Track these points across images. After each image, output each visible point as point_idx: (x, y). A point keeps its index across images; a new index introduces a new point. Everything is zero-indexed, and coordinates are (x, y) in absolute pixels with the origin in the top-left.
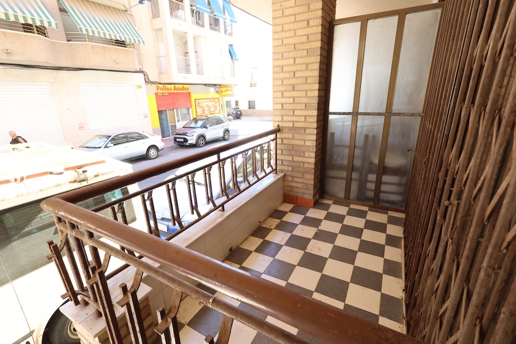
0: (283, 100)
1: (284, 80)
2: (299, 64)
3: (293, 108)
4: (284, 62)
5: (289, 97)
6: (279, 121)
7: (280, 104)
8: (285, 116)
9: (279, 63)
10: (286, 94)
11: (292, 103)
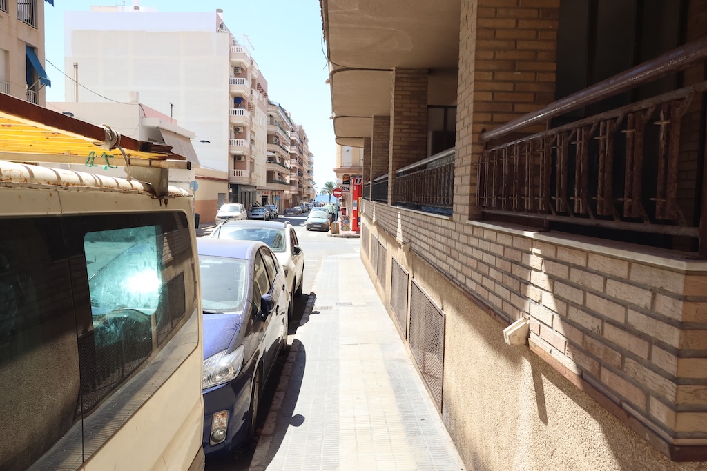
0: (496, 86)
1: (497, 52)
2: (524, 29)
3: (513, 100)
4: (499, 23)
5: (505, 81)
6: (484, 123)
7: (490, 91)
8: (496, 112)
9: (489, 23)
10: (501, 76)
11: (510, 92)
